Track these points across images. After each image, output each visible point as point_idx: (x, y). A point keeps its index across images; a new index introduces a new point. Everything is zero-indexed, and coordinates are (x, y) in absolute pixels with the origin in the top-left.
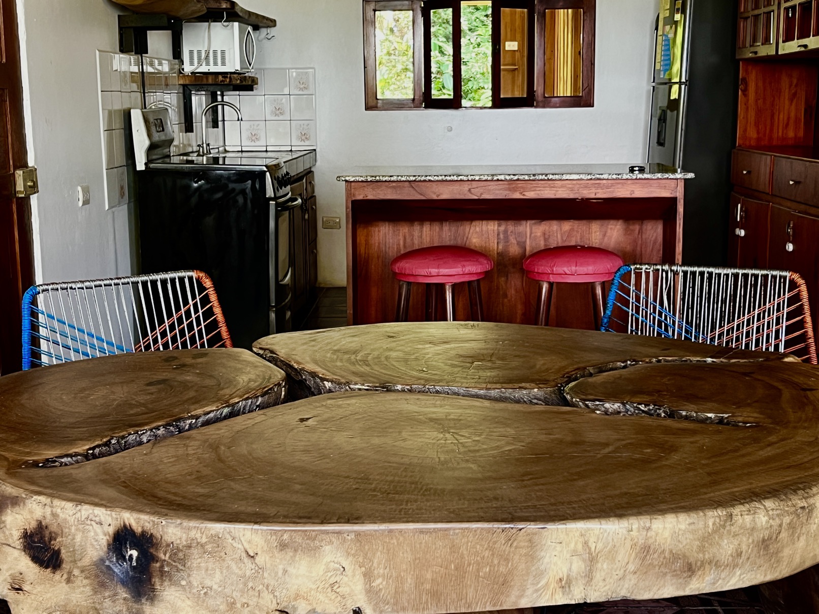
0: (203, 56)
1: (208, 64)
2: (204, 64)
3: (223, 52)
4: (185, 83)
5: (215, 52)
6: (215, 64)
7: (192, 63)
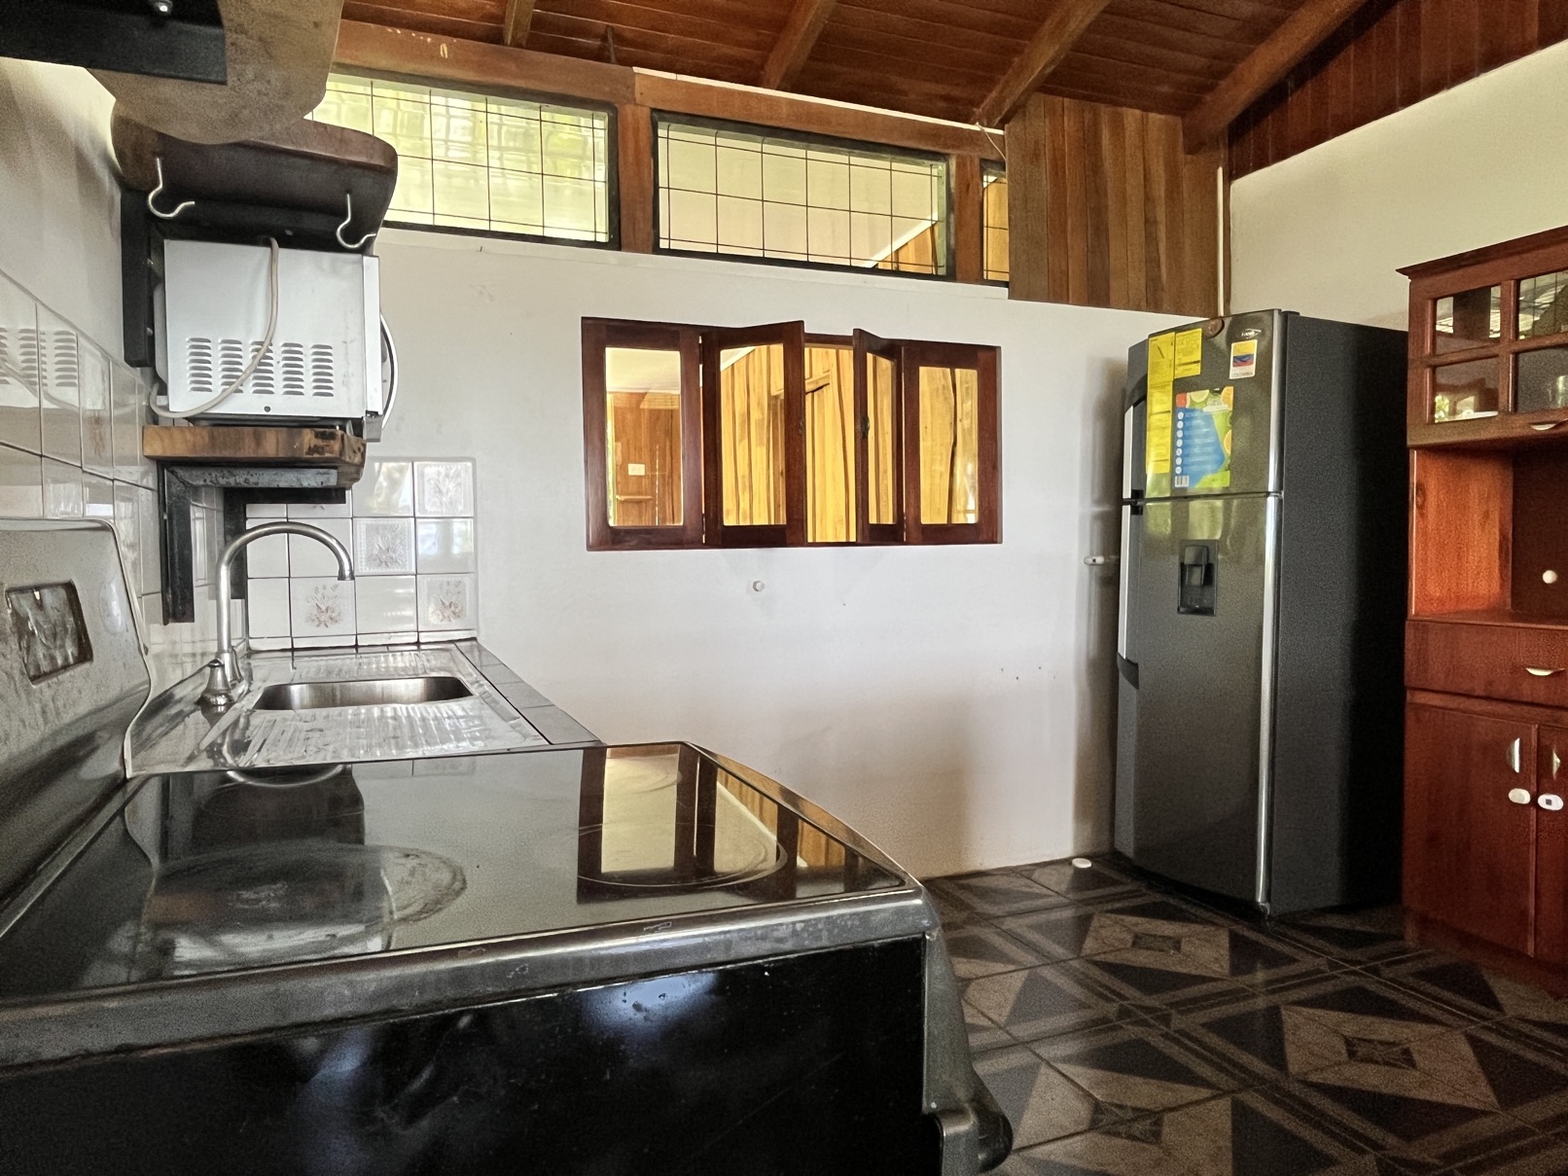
0: (247, 359)
1: (264, 389)
2: (249, 387)
3: (322, 352)
4: (169, 454)
5: (292, 351)
6: (293, 389)
7: (201, 383)
